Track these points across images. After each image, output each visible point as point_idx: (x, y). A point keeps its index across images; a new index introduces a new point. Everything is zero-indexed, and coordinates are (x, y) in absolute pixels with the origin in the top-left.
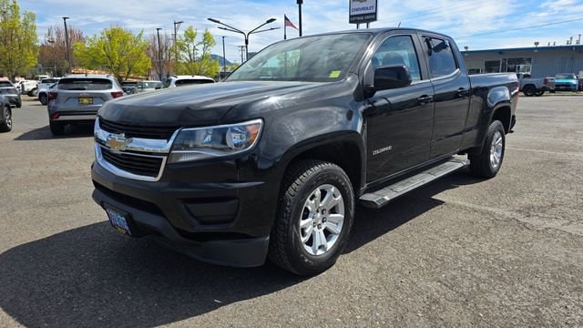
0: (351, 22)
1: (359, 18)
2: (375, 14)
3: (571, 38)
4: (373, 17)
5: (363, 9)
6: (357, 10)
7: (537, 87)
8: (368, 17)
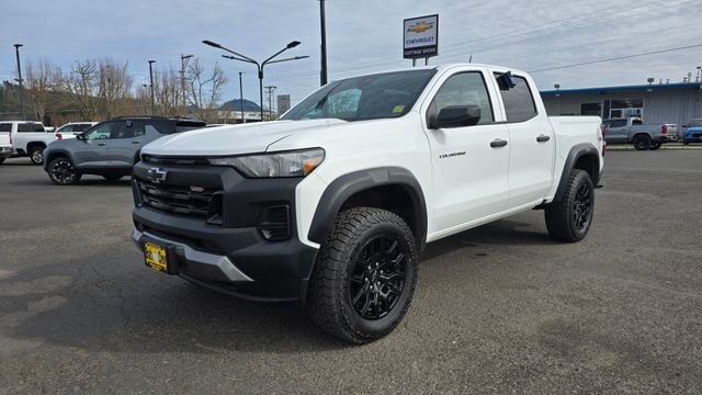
0: (405, 57)
1: (415, 52)
2: (436, 46)
3: (690, 75)
4: (434, 50)
5: (421, 40)
6: (413, 42)
7: (652, 137)
8: (428, 50)
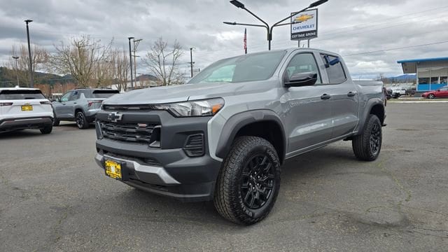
0: (292, 39)
1: (300, 36)
2: (316, 31)
4: (314, 34)
5: (304, 27)
6: (298, 28)
8: (309, 34)
